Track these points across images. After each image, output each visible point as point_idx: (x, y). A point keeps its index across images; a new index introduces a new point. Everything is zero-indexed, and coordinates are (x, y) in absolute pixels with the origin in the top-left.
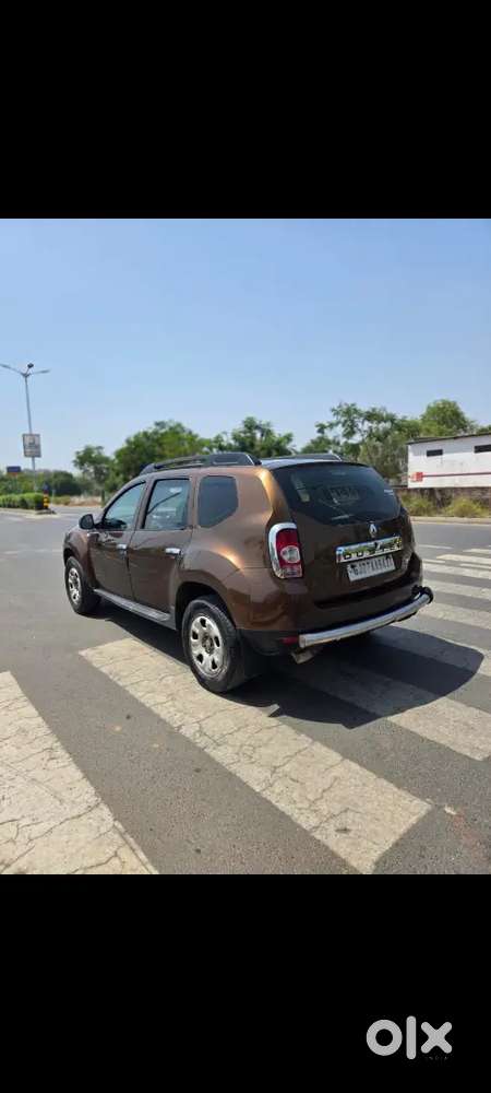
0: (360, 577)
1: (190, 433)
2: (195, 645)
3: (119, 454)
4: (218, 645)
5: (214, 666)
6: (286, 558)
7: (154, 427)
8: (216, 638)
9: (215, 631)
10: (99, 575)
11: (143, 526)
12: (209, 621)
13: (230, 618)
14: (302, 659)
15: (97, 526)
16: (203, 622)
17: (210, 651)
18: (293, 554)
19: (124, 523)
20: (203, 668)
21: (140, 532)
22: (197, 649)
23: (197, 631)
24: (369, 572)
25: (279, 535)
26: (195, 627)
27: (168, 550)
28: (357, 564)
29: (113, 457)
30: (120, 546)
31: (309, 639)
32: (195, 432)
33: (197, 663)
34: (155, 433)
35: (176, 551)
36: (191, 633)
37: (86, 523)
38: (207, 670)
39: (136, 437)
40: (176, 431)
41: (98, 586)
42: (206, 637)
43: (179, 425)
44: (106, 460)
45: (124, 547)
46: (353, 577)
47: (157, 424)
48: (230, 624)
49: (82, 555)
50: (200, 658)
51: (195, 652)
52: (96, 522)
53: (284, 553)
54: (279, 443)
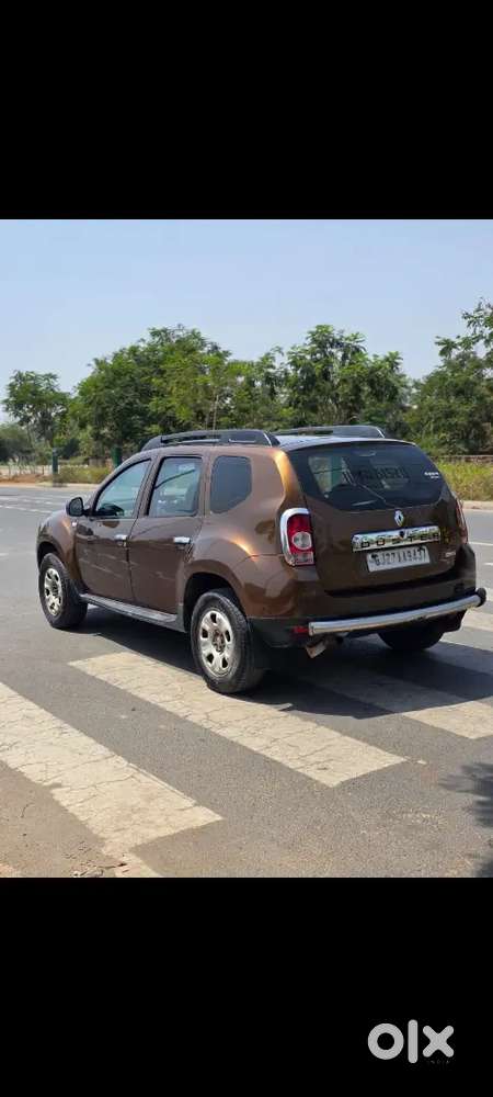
0: (382, 567)
1: (216, 348)
2: (205, 644)
3: (85, 389)
4: (229, 640)
5: (225, 663)
6: (298, 544)
7: (149, 339)
8: (227, 633)
9: (226, 625)
10: (87, 577)
11: (147, 513)
12: (219, 615)
13: (241, 609)
14: (316, 652)
15: (85, 513)
16: (213, 617)
17: (221, 650)
18: (304, 540)
19: (119, 509)
20: (213, 669)
21: (143, 519)
22: (207, 648)
23: (207, 628)
24: (392, 563)
25: (291, 520)
26: (205, 624)
27: (177, 540)
28: (380, 554)
29: (75, 394)
30: (118, 536)
31: (318, 627)
32: (223, 348)
33: (208, 664)
34: (152, 349)
35: (185, 540)
36: (201, 631)
37: (75, 509)
38: (217, 670)
39: (116, 356)
40: (188, 346)
41: (86, 590)
42: (217, 634)
43: (195, 335)
44: (62, 399)
45: (124, 537)
46: (373, 567)
47: (155, 333)
48: (241, 617)
49: (65, 551)
50: (210, 658)
51: (205, 652)
52: (87, 507)
53: (296, 540)
54: (373, 370)
